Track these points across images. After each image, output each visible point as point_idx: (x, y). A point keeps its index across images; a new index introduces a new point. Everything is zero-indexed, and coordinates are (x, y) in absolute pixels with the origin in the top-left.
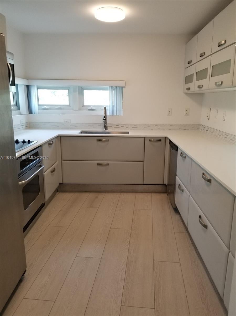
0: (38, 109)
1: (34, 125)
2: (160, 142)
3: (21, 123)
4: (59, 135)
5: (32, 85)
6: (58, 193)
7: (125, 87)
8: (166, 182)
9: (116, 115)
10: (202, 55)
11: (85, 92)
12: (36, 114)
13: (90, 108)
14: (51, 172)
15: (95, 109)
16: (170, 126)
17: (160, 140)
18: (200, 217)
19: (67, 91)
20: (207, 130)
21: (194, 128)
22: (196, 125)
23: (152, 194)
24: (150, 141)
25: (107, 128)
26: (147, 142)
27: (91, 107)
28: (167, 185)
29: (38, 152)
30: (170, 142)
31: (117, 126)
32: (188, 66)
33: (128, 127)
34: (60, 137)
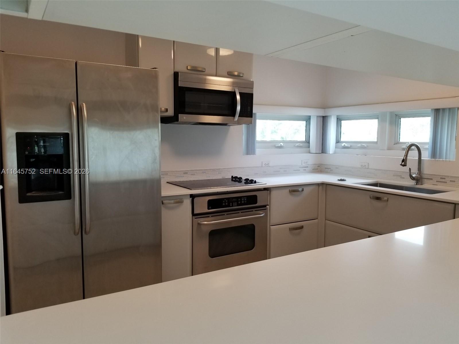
0: (336, 147)
3: (303, 164)
4: (323, 182)
5: (329, 116)
12: (330, 153)
13: (404, 146)
14: (290, 228)
19: (376, 121)
31: (443, 179)
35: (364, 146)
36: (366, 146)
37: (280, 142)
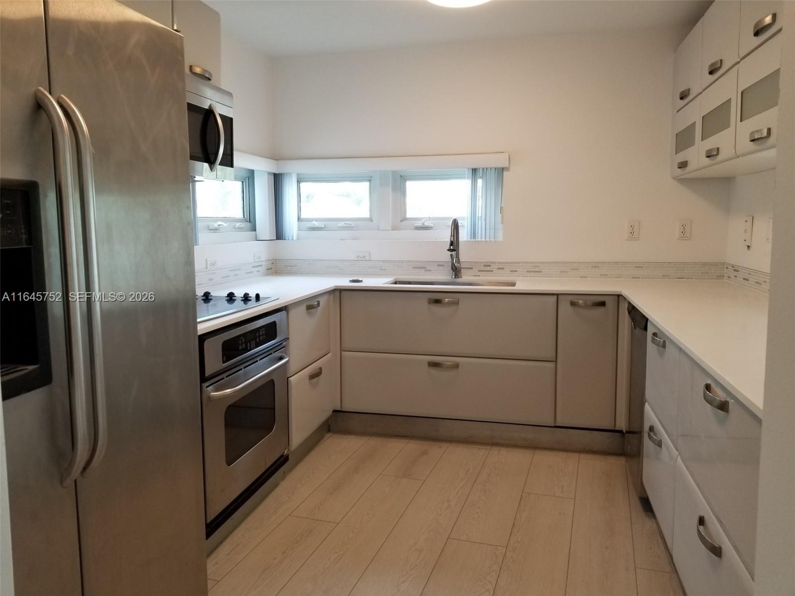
0: (299, 229)
1: (285, 266)
2: (601, 310)
3: (256, 261)
4: (336, 286)
5: (286, 174)
6: (329, 435)
7: (507, 169)
8: (622, 424)
9: (484, 239)
10: (713, 68)
11: (410, 185)
12: (293, 239)
13: (419, 224)
14: (309, 376)
15: (432, 225)
16: (636, 267)
17: (603, 304)
18: (702, 521)
19: (366, 185)
20: (744, 279)
21: (708, 273)
22: (715, 264)
23: (583, 456)
24: (573, 304)
25: (460, 271)
26: (565, 307)
27: (421, 222)
28: (624, 432)
29: (274, 323)
30: (633, 310)
31: (487, 267)
32: (682, 105)
33: (516, 271)
34: (338, 293)
35: (351, 226)
36: (353, 225)
37: (217, 219)
